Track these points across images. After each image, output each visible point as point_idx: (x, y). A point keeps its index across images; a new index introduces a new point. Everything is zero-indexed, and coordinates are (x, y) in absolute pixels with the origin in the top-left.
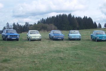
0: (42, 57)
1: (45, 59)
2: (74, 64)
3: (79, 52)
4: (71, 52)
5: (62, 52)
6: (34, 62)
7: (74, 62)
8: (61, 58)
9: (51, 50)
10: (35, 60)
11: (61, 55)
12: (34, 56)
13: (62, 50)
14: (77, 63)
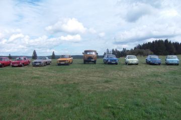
0: (140, 80)
1: (142, 82)
2: (173, 89)
3: (177, 77)
4: (170, 77)
5: (160, 76)
6: (133, 84)
7: (173, 87)
8: (158, 82)
9: (148, 74)
10: (134, 83)
11: (159, 79)
12: (132, 79)
13: (159, 74)
14: (176, 88)
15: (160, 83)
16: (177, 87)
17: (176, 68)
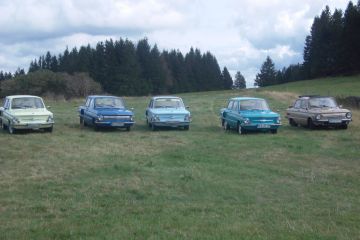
0: (68, 192)
1: (77, 200)
2: (185, 215)
3: (192, 169)
4: (167, 171)
5: (136, 170)
6: (43, 209)
7: (183, 206)
8: (134, 192)
9: (94, 165)
10: (46, 203)
11: (135, 182)
12: (38, 189)
13: (132, 163)
14: (194, 210)
15: (140, 197)
16: (195, 205)
17: (182, 139)
